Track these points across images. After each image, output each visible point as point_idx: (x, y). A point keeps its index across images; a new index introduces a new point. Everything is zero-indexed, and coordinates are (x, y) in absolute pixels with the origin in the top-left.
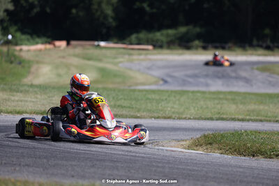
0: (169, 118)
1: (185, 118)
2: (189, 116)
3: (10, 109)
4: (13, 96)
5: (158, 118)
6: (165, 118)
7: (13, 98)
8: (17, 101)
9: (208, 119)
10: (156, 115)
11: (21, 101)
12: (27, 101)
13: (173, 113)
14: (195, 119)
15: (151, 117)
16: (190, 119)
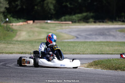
0: (79, 54)
1: (86, 54)
2: (87, 53)
3: (7, 52)
5: (74, 54)
6: (77, 54)
7: (8, 47)
8: (10, 48)
9: (96, 54)
10: (73, 53)
12: (15, 48)
13: (81, 51)
14: (90, 54)
15: (70, 54)
16: (88, 54)
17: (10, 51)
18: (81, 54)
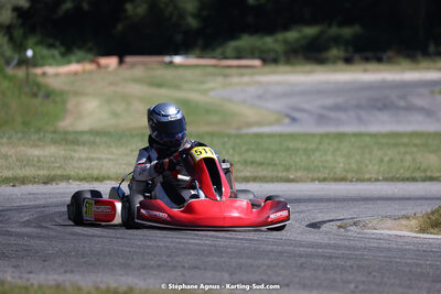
0: (343, 179)
1: (369, 180)
2: (374, 176)
3: (82, 173)
4: (75, 151)
5: (324, 180)
6: (336, 180)
9: (407, 180)
10: (322, 176)
11: (92, 159)
14: (386, 179)
15: (313, 180)
16: (377, 180)
17: (96, 173)
18: (351, 181)
